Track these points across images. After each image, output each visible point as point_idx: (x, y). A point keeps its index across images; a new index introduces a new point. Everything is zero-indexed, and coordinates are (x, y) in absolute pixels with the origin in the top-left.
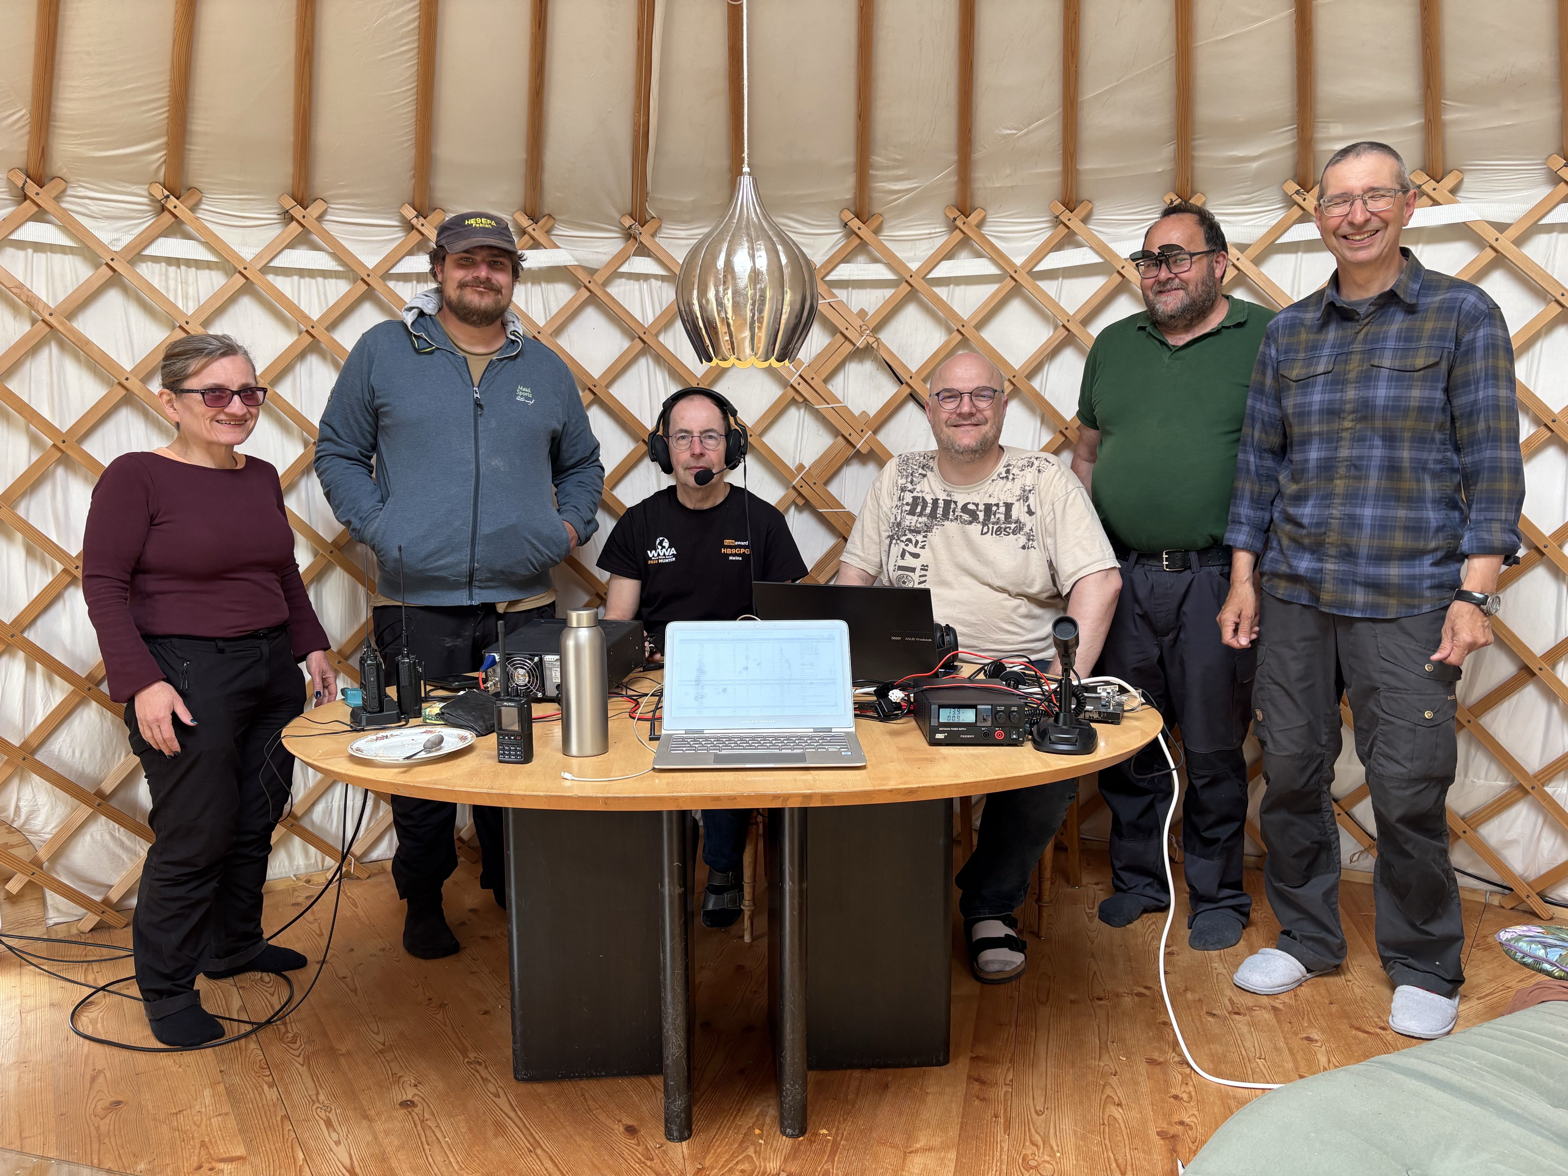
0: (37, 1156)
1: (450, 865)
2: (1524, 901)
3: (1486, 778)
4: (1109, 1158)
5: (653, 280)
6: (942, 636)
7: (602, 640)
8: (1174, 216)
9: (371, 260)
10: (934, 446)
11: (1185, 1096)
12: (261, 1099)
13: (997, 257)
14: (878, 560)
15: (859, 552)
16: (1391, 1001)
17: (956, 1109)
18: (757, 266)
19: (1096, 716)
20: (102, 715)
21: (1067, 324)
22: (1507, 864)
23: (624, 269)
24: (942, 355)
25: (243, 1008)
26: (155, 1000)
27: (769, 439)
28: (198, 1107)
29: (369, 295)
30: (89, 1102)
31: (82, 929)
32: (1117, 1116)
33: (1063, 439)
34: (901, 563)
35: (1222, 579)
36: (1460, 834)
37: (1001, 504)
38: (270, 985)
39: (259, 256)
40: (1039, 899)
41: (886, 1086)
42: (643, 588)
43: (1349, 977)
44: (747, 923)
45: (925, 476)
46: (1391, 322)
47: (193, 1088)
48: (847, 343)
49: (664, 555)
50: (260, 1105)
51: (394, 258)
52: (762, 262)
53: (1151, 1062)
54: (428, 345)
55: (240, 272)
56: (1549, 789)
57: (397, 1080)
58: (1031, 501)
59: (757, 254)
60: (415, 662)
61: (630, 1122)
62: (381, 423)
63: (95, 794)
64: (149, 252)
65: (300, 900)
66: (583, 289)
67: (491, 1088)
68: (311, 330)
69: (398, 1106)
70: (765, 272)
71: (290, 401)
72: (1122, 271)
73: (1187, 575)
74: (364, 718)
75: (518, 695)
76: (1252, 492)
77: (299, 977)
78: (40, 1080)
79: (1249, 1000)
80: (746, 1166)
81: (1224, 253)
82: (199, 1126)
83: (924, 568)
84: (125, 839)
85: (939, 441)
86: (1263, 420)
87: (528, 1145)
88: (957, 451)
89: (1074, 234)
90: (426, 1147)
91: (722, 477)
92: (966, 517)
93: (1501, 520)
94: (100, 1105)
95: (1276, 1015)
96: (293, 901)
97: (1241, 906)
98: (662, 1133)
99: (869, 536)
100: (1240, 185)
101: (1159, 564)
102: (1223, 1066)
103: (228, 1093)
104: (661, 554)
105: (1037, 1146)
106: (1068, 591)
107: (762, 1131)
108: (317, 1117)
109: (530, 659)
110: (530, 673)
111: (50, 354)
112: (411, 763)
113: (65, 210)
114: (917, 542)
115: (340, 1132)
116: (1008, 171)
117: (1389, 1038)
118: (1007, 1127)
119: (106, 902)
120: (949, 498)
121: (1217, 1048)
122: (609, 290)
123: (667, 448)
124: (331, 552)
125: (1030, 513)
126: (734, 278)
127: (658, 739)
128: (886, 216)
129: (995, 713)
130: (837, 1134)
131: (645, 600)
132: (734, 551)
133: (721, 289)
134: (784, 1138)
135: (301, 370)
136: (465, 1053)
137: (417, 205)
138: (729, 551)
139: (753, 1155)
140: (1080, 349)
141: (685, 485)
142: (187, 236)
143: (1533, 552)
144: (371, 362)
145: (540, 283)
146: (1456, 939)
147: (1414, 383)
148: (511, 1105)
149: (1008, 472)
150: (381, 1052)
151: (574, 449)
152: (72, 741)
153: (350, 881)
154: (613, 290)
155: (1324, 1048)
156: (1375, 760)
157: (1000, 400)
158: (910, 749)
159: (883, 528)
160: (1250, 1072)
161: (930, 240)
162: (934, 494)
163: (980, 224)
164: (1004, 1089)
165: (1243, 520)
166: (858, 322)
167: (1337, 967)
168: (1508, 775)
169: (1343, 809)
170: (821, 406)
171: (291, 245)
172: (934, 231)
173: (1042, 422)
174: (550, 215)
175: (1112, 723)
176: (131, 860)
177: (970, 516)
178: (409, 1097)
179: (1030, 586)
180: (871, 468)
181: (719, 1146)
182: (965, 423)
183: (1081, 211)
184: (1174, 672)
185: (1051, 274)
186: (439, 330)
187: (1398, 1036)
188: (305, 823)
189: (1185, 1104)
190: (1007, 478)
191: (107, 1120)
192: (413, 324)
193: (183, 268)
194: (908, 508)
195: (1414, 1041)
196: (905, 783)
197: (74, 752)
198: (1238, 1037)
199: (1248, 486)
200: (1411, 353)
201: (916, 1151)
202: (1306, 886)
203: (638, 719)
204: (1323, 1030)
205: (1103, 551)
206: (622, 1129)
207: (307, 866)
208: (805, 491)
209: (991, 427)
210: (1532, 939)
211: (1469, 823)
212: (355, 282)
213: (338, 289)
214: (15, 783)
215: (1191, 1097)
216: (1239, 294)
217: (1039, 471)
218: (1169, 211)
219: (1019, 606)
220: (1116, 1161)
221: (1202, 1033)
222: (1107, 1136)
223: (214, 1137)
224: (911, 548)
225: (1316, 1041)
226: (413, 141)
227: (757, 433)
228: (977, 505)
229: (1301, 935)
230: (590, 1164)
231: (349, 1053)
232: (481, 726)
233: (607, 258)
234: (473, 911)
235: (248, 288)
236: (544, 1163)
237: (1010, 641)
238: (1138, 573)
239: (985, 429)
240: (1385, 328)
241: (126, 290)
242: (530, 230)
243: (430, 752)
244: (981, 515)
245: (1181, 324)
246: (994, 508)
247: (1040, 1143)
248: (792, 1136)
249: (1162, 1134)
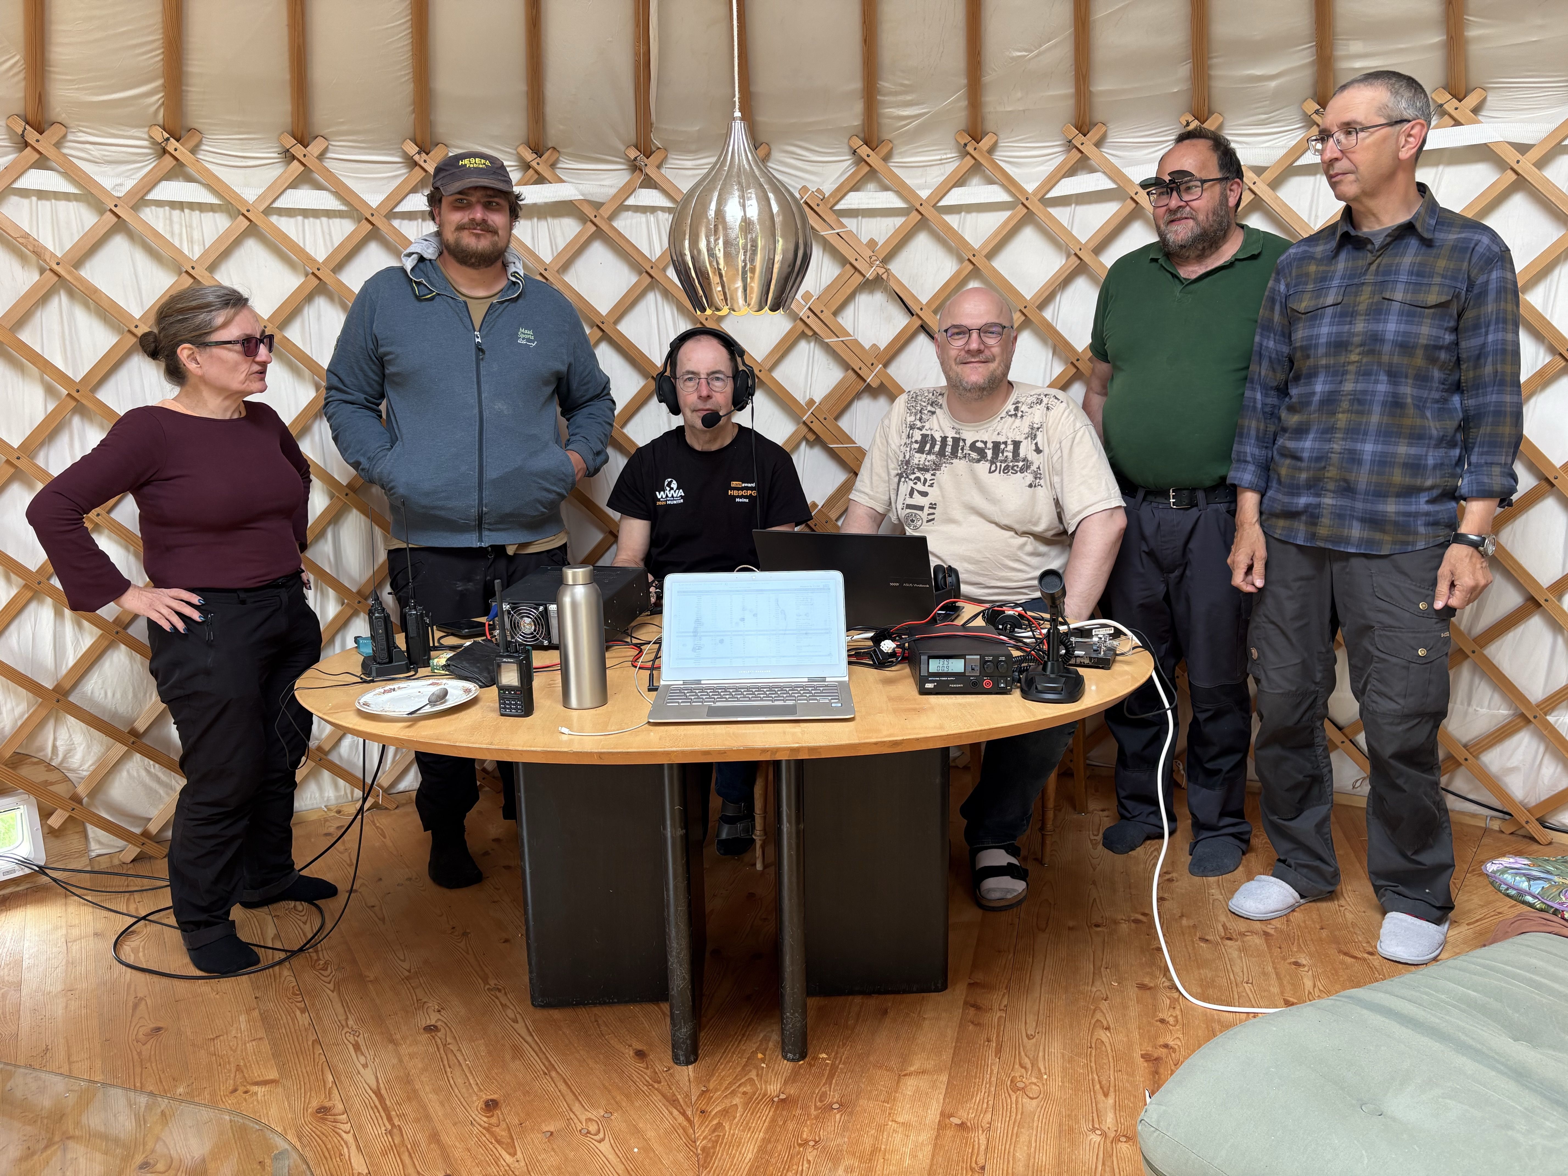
0: (84, 1080)
1: (472, 797)
2: (1523, 827)
3: (1489, 707)
4: (1093, 1080)
5: (659, 213)
6: (944, 577)
7: (598, 596)
8: (1187, 142)
9: (374, 199)
10: (943, 382)
11: (1171, 1020)
12: (294, 1024)
13: (1009, 183)
14: (887, 498)
15: (867, 490)
16: (1380, 927)
17: (951, 1034)
18: (748, 215)
19: (1087, 661)
20: (131, 658)
21: (1079, 253)
22: (1507, 791)
23: (630, 202)
24: (953, 286)
25: (277, 936)
26: (193, 931)
27: (778, 374)
28: (234, 1032)
29: (374, 235)
30: (132, 1028)
31: (125, 861)
32: (1105, 1039)
33: (1075, 370)
34: (910, 501)
35: (1228, 516)
36: (1462, 761)
37: (1009, 442)
38: (303, 913)
39: (261, 198)
40: (1042, 828)
41: (885, 1012)
42: (653, 528)
43: (1342, 902)
44: (758, 852)
45: (933, 413)
46: (1403, 255)
47: (229, 1014)
48: (857, 274)
49: (673, 496)
50: (293, 1030)
51: (398, 196)
52: (753, 211)
53: (1142, 987)
54: (428, 292)
55: (243, 215)
56: (1551, 719)
57: (421, 1005)
58: (1039, 439)
59: (748, 203)
60: (422, 614)
61: (639, 1047)
62: (387, 371)
63: (129, 733)
64: (150, 197)
65: (331, 830)
66: (589, 223)
67: (510, 1013)
68: (316, 272)
69: (422, 1031)
70: (756, 221)
71: (300, 345)
72: (1135, 197)
73: (1194, 513)
74: (374, 669)
75: (517, 652)
76: (1258, 430)
77: (332, 906)
78: (86, 1007)
79: (1242, 926)
80: (748, 1088)
81: (1238, 180)
82: (235, 1051)
83: (933, 506)
84: (160, 775)
85: (948, 378)
86: (1270, 358)
87: (544, 1068)
88: (965, 389)
89: (1088, 158)
90: (448, 1070)
91: (729, 419)
92: (974, 455)
93: (1501, 464)
94: (142, 1031)
95: (1266, 940)
96: (326, 831)
97: (1241, 833)
98: (670, 1058)
99: (878, 475)
100: (1259, 105)
101: (1166, 502)
102: (1210, 991)
103: (262, 1019)
104: (670, 495)
105: (1025, 1068)
106: (1073, 529)
107: (765, 1055)
108: (346, 1041)
109: (534, 608)
110: (536, 622)
111: (60, 303)
112: (414, 718)
113: (65, 155)
114: (925, 480)
115: (368, 1055)
116: (1019, 95)
117: (1376, 963)
118: (999, 1051)
119: (146, 834)
120: (958, 436)
121: (1207, 973)
122: (615, 224)
123: (674, 389)
124: (347, 495)
125: (1038, 451)
126: (725, 228)
127: (656, 689)
128: (895, 142)
129: (983, 662)
130: (835, 1058)
131: (655, 540)
132: (741, 493)
133: (712, 239)
134: (785, 1062)
135: (310, 313)
136: (485, 981)
137: (419, 142)
138: (735, 493)
139: (755, 1078)
140: (1093, 278)
141: (692, 427)
142: (190, 179)
143: (1544, 484)
144: (373, 311)
145: (546, 218)
146: (1447, 867)
147: (1425, 320)
148: (528, 1029)
149: (1016, 409)
150: (408, 978)
151: (584, 387)
152: (103, 682)
153: (379, 811)
154: (619, 224)
155: (1310, 972)
156: (1369, 697)
157: (1010, 335)
158: (900, 699)
159: (891, 466)
160: (1236, 996)
161: (941, 166)
162: (943, 431)
163: (992, 150)
164: (998, 1015)
165: (1249, 459)
166: (867, 253)
167: (1331, 892)
168: (1511, 704)
169: (1347, 737)
170: (831, 340)
171: (294, 185)
172: (945, 157)
173: (1054, 353)
174: (554, 148)
175: (1102, 668)
176: (168, 794)
177: (979, 454)
178: (433, 1022)
179: (1036, 524)
180: (882, 401)
181: (723, 1070)
182: (973, 360)
183: (1094, 135)
184: (1180, 608)
185: (1064, 201)
186: (439, 274)
187: (1385, 961)
188: (334, 757)
189: (1171, 1028)
190: (1016, 415)
191: (148, 1046)
192: (412, 270)
193: (187, 211)
194: (917, 446)
195: (1400, 966)
196: (890, 736)
197: (106, 693)
198: (1228, 962)
199: (1254, 424)
200: (1423, 289)
201: (910, 1074)
202: (1299, 818)
203: (640, 668)
204: (1311, 956)
205: (1108, 489)
206: (632, 1053)
207: (337, 798)
208: (815, 426)
209: (999, 364)
210: (1517, 872)
211: (1471, 750)
212: (359, 222)
213: (343, 229)
214: (50, 725)
215: (1177, 1021)
216: (1256, 222)
217: (1048, 408)
218: (1182, 138)
219: (1024, 544)
220: (1100, 1083)
221: (1193, 958)
222: (1093, 1059)
223: (249, 1061)
224: (919, 487)
225: (1304, 966)
226: (411, 76)
227: (767, 368)
228: (985, 443)
229: (1295, 863)
230: (602, 1087)
231: (376, 980)
232: (486, 678)
233: (613, 191)
234: (497, 840)
235: (252, 230)
236: (558, 1084)
237: (1015, 578)
238: (1145, 511)
239: (993, 366)
240: (1397, 260)
241: (131, 235)
242: (534, 164)
243: (435, 705)
244: (989, 453)
245: (1193, 254)
246: (1002, 446)
247: (1029, 1066)
248: (793, 1060)
249: (1146, 1057)
